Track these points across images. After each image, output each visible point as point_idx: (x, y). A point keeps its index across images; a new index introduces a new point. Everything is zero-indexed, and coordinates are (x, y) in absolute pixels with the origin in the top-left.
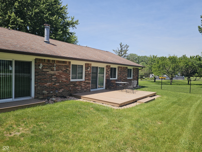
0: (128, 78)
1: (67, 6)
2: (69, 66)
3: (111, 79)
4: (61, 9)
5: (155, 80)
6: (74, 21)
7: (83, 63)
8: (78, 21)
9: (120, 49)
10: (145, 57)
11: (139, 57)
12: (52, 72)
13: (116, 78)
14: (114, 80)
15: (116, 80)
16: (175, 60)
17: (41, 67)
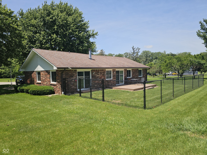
0: (139, 77)
1: (88, 22)
2: (104, 72)
3: (127, 77)
4: (85, 24)
5: (165, 76)
6: (94, 33)
7: (111, 70)
8: (97, 33)
9: (133, 52)
10: (159, 53)
11: (152, 54)
12: (98, 76)
13: (131, 77)
14: (130, 78)
15: (131, 78)
16: (180, 59)
17: (94, 74)
